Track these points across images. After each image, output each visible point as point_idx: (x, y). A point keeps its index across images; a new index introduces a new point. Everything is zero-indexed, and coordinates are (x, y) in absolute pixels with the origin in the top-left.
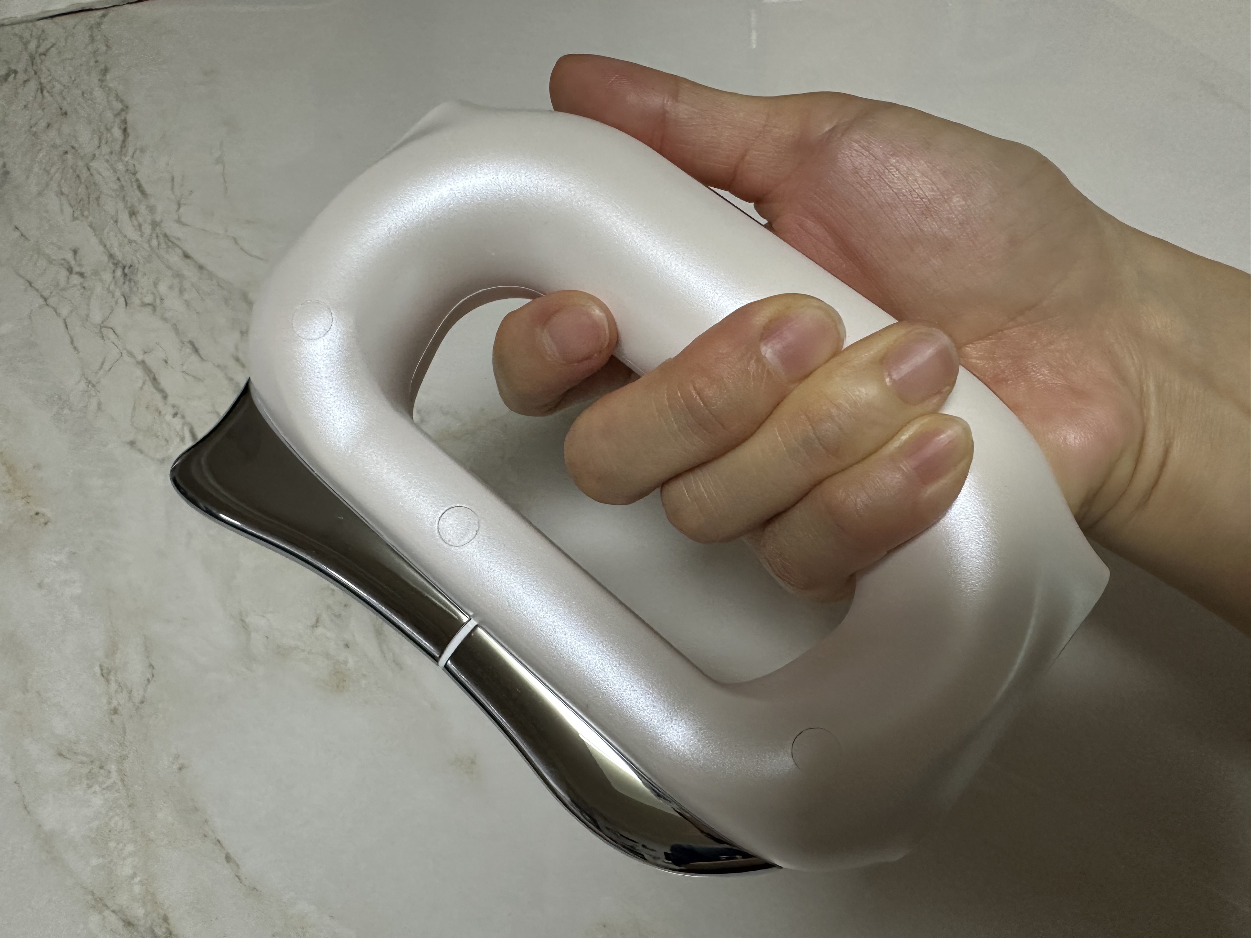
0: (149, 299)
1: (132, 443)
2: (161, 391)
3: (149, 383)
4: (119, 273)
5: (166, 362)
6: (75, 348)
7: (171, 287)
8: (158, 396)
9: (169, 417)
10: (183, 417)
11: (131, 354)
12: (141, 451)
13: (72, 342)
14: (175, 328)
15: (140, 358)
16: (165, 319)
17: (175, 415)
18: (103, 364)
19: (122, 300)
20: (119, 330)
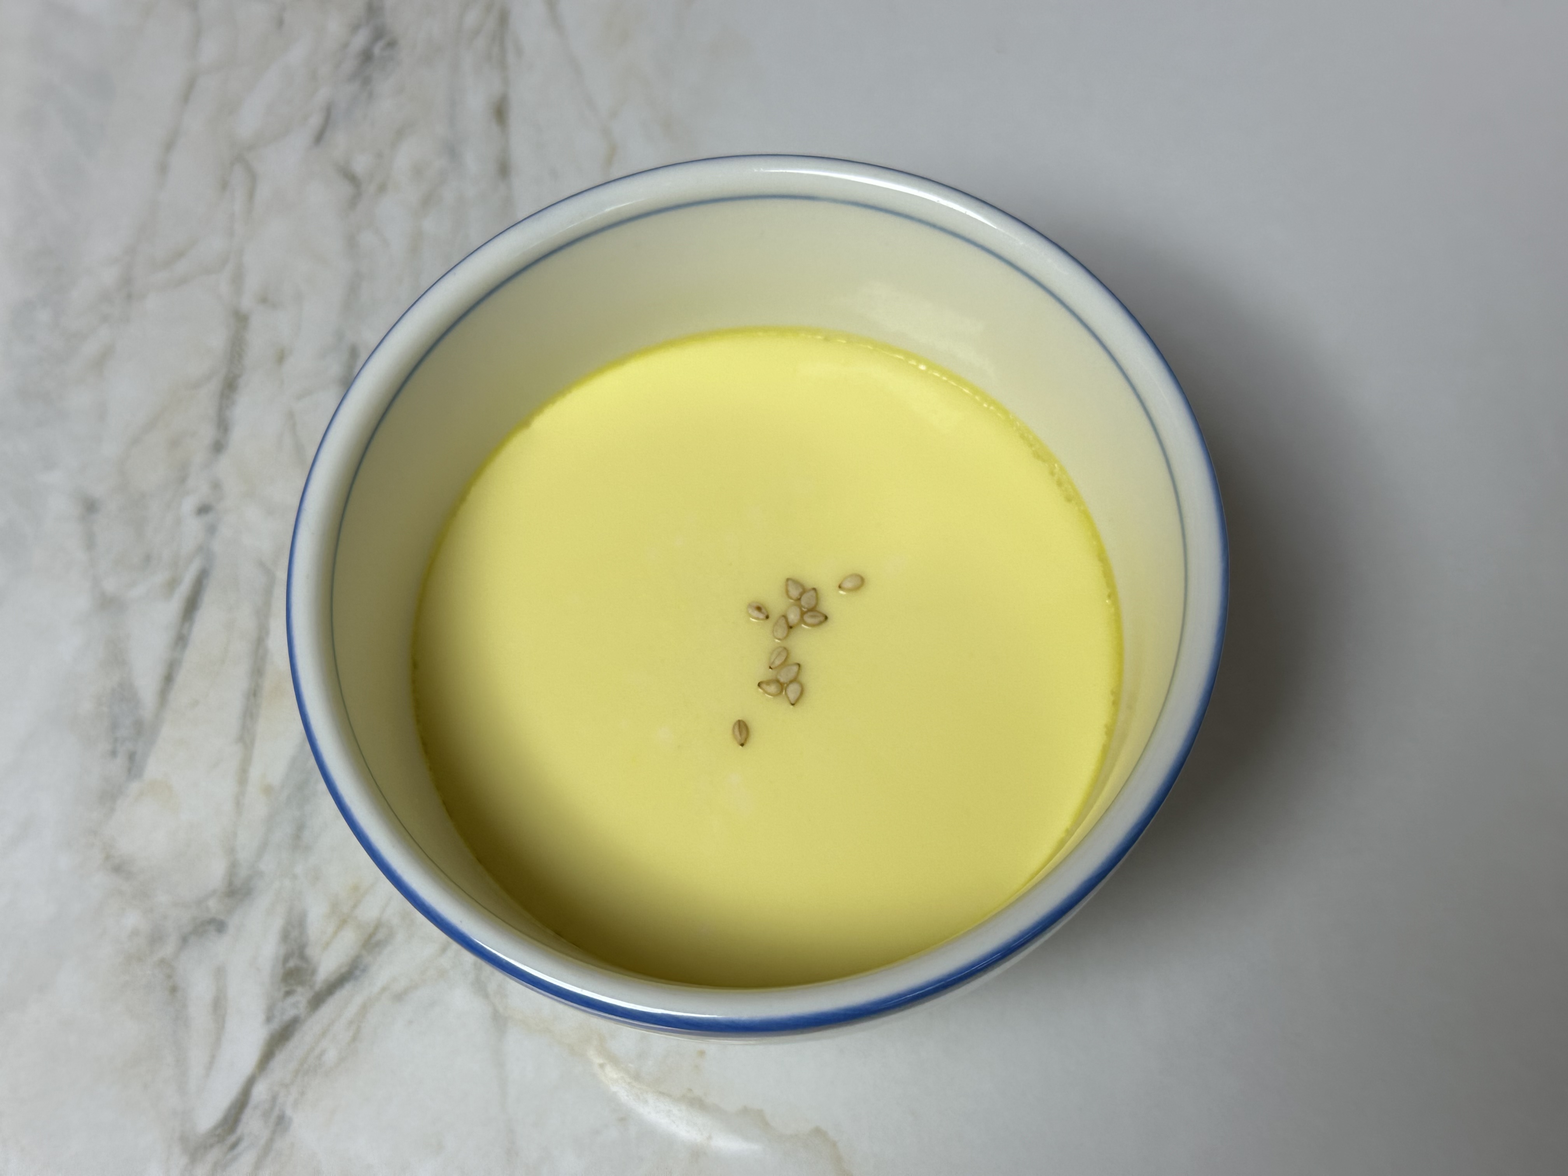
0: (361, 164)
1: (90, 507)
2: (223, 425)
3: (214, 386)
4: (360, 40)
6: (163, 168)
7: (418, 171)
8: (207, 433)
9: (189, 504)
10: (211, 530)
11: (238, 279)
12: (90, 542)
13: (169, 146)
14: (353, 289)
15: (247, 302)
16: (351, 243)
17: (203, 510)
18: (180, 255)
19: (315, 121)
20: (264, 191)
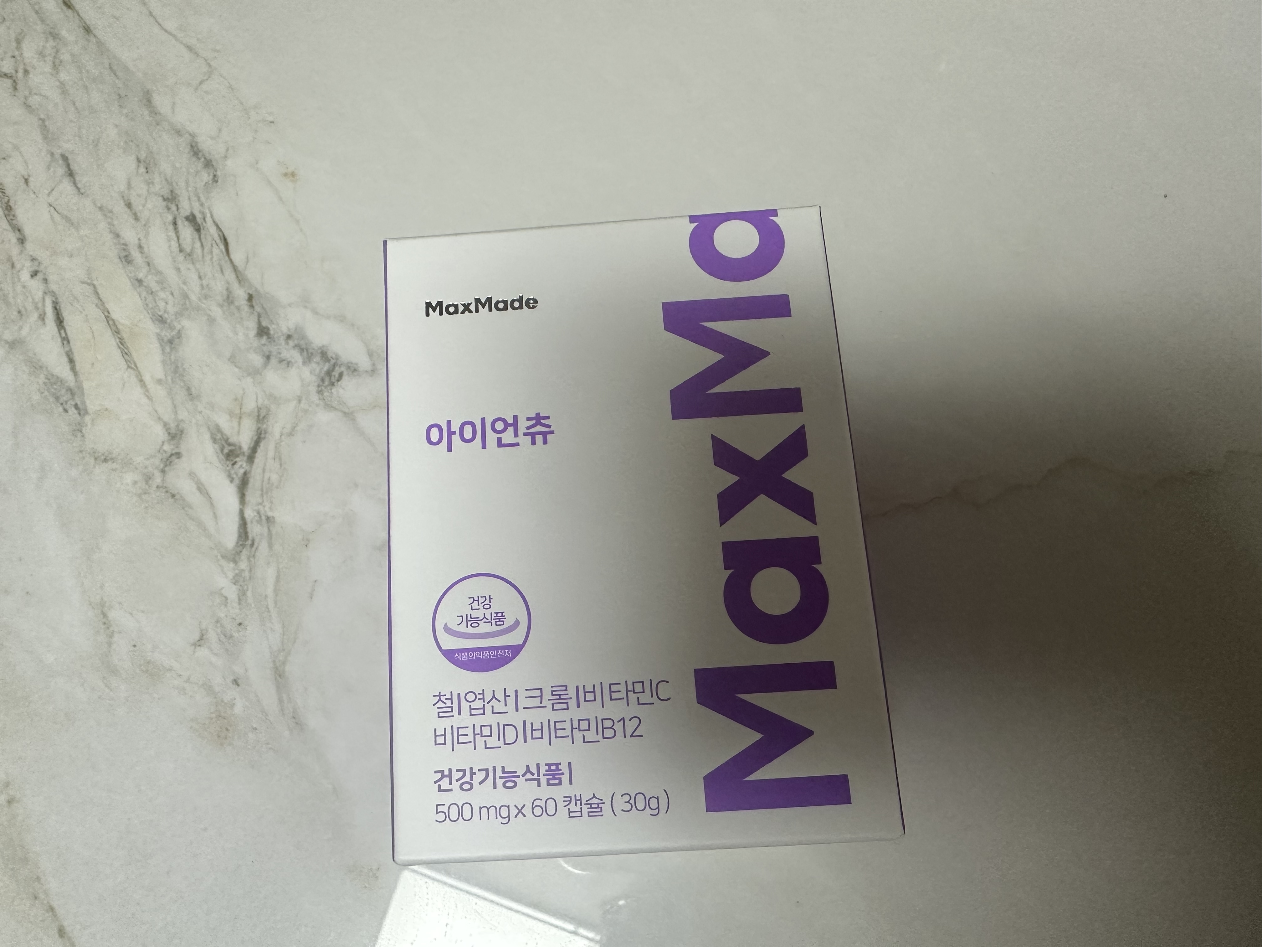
5: (26, 181)
